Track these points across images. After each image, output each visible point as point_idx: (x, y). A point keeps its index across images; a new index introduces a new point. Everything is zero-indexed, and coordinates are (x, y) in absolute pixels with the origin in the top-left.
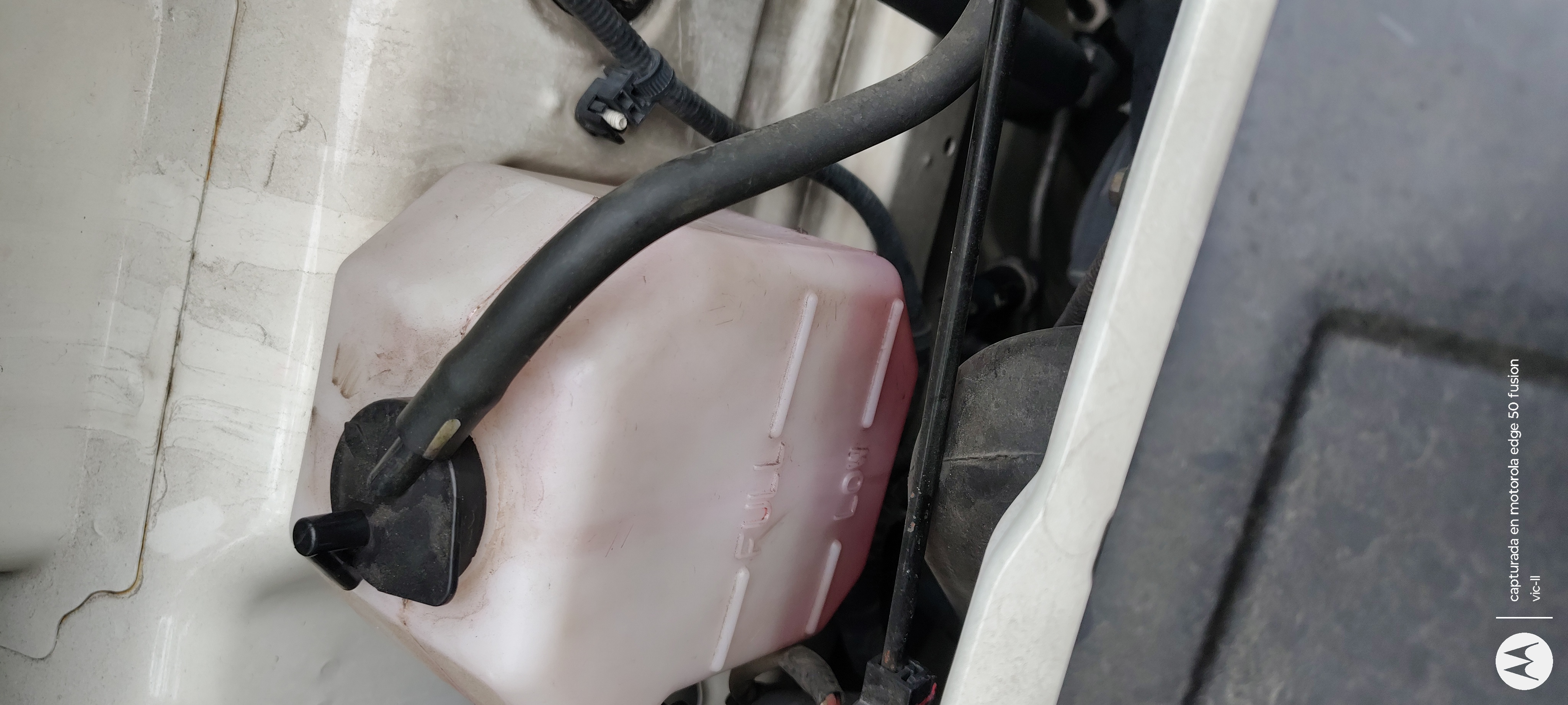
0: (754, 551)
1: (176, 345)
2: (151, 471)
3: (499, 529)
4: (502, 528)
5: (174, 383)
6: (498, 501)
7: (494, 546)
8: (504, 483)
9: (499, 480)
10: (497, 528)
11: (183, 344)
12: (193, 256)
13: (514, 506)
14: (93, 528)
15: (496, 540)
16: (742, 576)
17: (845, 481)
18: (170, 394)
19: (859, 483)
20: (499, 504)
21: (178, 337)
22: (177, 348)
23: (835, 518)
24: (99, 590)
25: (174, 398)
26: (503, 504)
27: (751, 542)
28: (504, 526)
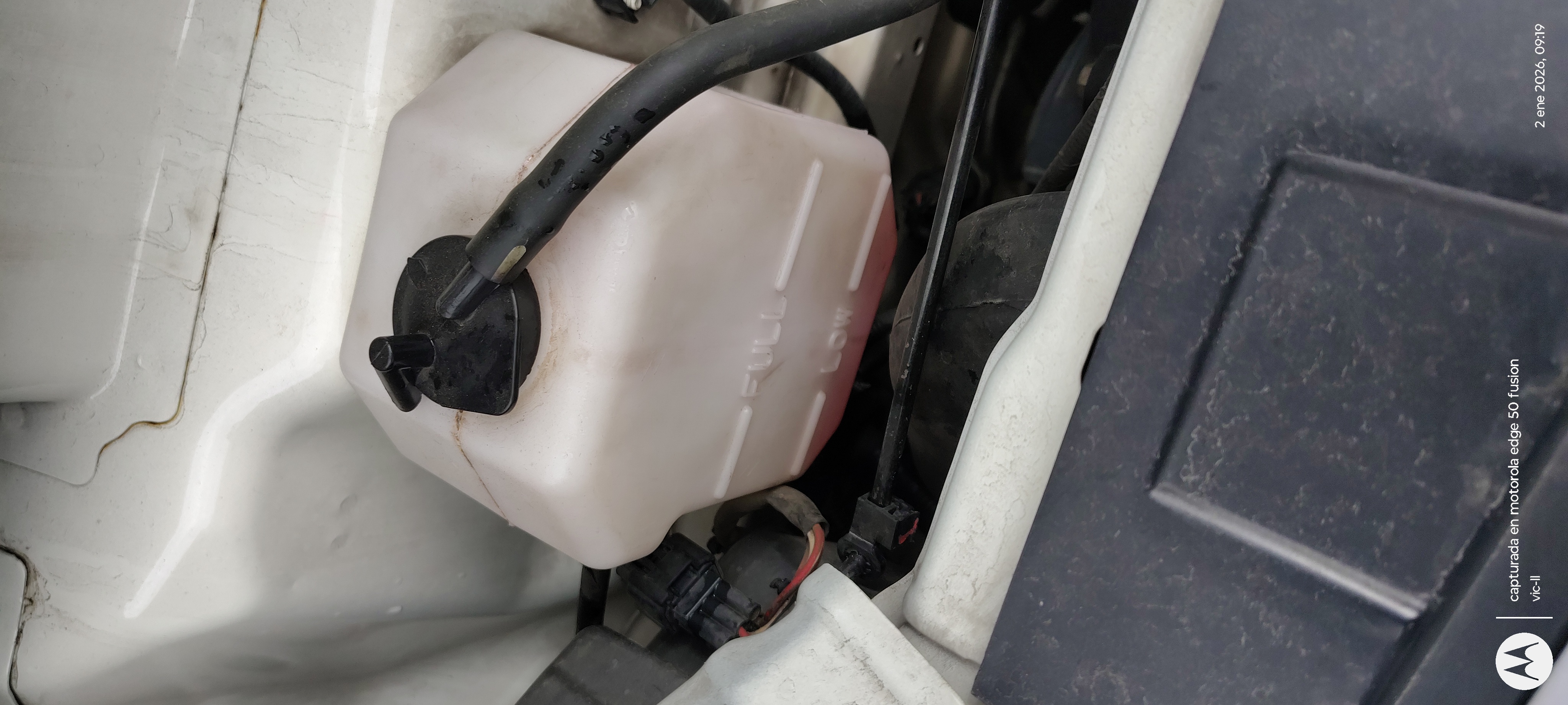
0: (757, 391)
1: (223, 191)
2: (194, 310)
3: (551, 352)
4: (555, 351)
5: (219, 226)
6: (551, 327)
7: (546, 367)
8: (557, 311)
9: (553, 309)
10: (549, 351)
11: (228, 190)
12: (241, 107)
13: (566, 331)
14: (136, 362)
15: (549, 362)
16: (746, 412)
17: (833, 337)
18: (216, 237)
19: (843, 342)
20: (552, 330)
21: (225, 183)
22: (223, 193)
23: (822, 371)
24: (141, 420)
25: (218, 241)
26: (556, 329)
27: (755, 383)
28: (557, 349)
